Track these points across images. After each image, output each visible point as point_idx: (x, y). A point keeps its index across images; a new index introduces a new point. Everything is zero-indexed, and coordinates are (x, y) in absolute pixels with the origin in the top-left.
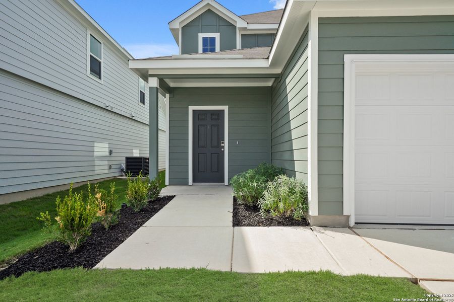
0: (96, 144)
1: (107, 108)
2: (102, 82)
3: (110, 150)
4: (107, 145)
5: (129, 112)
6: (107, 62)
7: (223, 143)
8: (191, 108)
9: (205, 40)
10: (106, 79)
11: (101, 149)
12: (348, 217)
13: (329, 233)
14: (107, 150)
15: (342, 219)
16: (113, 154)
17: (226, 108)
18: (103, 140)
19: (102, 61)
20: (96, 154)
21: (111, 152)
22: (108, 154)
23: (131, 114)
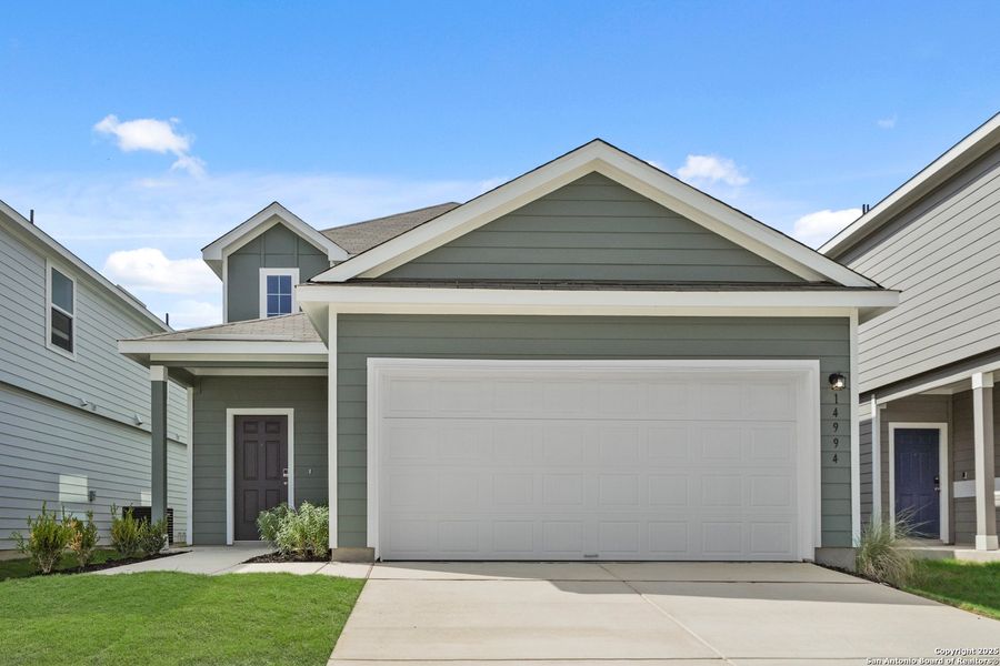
0: (63, 479)
1: (85, 408)
2: (74, 356)
3: (91, 492)
4: (84, 482)
5: (132, 415)
6: (83, 317)
7: (286, 472)
8: (231, 412)
9: (272, 280)
10: (82, 352)
11: (73, 488)
12: (373, 549)
13: (345, 565)
14: (85, 491)
15: (368, 553)
16: (97, 501)
17: (289, 412)
18: (76, 470)
19: (74, 316)
20: (62, 497)
21: (92, 496)
22: (86, 499)
23: (136, 419)
